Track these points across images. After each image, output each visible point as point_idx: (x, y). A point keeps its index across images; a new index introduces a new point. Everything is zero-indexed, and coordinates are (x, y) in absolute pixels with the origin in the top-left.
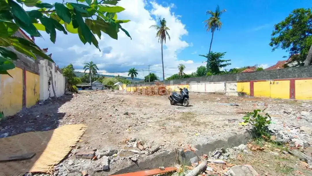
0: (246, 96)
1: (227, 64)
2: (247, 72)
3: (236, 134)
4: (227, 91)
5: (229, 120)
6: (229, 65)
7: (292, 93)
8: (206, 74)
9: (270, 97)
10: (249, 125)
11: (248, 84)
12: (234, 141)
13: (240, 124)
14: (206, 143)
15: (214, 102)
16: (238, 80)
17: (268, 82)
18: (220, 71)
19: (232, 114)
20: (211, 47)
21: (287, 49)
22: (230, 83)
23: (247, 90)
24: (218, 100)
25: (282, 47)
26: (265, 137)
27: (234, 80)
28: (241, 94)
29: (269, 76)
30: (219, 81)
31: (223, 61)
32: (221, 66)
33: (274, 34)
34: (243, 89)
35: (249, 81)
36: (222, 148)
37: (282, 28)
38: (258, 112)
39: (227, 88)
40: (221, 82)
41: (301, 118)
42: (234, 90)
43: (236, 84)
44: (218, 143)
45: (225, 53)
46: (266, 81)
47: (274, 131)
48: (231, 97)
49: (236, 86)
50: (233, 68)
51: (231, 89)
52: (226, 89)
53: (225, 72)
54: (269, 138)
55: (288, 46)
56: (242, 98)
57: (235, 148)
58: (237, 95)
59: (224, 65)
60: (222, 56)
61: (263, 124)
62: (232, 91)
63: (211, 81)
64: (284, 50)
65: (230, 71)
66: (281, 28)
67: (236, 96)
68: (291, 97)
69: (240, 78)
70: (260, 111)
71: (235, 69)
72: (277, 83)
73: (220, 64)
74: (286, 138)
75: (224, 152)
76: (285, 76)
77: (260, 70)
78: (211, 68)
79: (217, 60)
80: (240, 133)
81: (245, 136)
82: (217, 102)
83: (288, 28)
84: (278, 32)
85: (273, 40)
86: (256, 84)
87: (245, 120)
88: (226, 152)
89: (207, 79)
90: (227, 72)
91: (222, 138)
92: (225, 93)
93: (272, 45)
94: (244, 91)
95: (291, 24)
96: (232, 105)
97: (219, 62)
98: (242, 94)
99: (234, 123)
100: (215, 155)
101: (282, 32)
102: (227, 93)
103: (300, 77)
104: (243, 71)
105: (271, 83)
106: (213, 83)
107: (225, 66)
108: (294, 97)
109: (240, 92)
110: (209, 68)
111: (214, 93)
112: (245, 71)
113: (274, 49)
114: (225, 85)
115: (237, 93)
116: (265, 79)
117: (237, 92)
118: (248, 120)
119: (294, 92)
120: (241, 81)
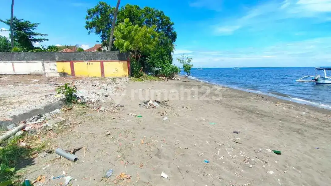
0: (68, 76)
1: (43, 39)
2: (67, 52)
3: (51, 103)
4: (46, 71)
5: (46, 96)
6: (46, 41)
7: (103, 73)
8: (11, 49)
9: (88, 76)
10: (63, 96)
11: (68, 64)
12: (49, 108)
13: (56, 97)
14: (22, 113)
15: (29, 84)
16: (57, 60)
17: (85, 63)
18: (34, 47)
19: (49, 91)
20: (12, 10)
21: (99, 35)
22: (49, 62)
23: (68, 70)
24: (35, 82)
25: (95, 32)
26: (74, 101)
27: (53, 59)
28: (62, 75)
29: (86, 57)
30: (33, 59)
31: (36, 34)
32: (35, 40)
33: (87, 19)
34: (64, 69)
35: (69, 62)
36: (39, 114)
37: (94, 15)
38: (68, 85)
39: (45, 68)
40: (36, 61)
41: (101, 88)
42: (55, 70)
43: (56, 63)
44: (35, 111)
45: (38, 24)
46: (83, 62)
47: (80, 97)
48: (52, 78)
49: (56, 65)
50: (51, 45)
51: (51, 69)
52: (44, 70)
53: (41, 49)
54: (77, 101)
55: (99, 32)
56: (65, 79)
57: (51, 112)
58: (58, 75)
59: (39, 40)
60: (34, 27)
61: (72, 93)
62: (53, 71)
63: (21, 59)
64: (96, 35)
65: (48, 48)
66: (92, 15)
67: (57, 77)
68: (102, 75)
69: (59, 58)
70: (69, 84)
71: (55, 47)
72: (92, 64)
73: (32, 37)
74: (87, 100)
75: (41, 116)
76: (97, 58)
77: (81, 50)
78: (18, 41)
79: (27, 31)
80: (55, 102)
81: (59, 103)
82: (34, 83)
83: (97, 16)
84: (91, 18)
85: (88, 23)
86: (76, 64)
87: (58, 92)
88: (43, 116)
89: (15, 56)
90: (44, 49)
91: (38, 107)
92: (44, 74)
93: (87, 28)
94: (65, 71)
95: (99, 13)
96: (52, 85)
97: (31, 35)
98: (64, 74)
99: (50, 97)
100: (33, 120)
101: (94, 18)
102: (46, 74)
103: (106, 60)
104: (62, 51)
105: (87, 64)
106: (25, 61)
107: (41, 41)
108: (104, 75)
109: (62, 72)
110: (16, 41)
111: (29, 74)
112: (64, 50)
113: (89, 33)
114: (43, 65)
115: (59, 74)
116: (83, 60)
117: (58, 72)
118: (60, 92)
119: (104, 71)
120: (61, 61)
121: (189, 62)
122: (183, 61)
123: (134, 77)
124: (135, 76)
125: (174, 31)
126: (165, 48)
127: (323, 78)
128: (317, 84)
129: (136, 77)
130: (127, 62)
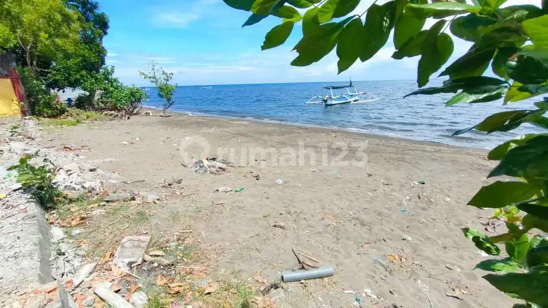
121: (168, 80)
122: (154, 78)
123: (44, 117)
124: (47, 113)
125: (100, 12)
126: (91, 49)
127: (330, 98)
128: (327, 105)
129: (49, 117)
130: (9, 81)
